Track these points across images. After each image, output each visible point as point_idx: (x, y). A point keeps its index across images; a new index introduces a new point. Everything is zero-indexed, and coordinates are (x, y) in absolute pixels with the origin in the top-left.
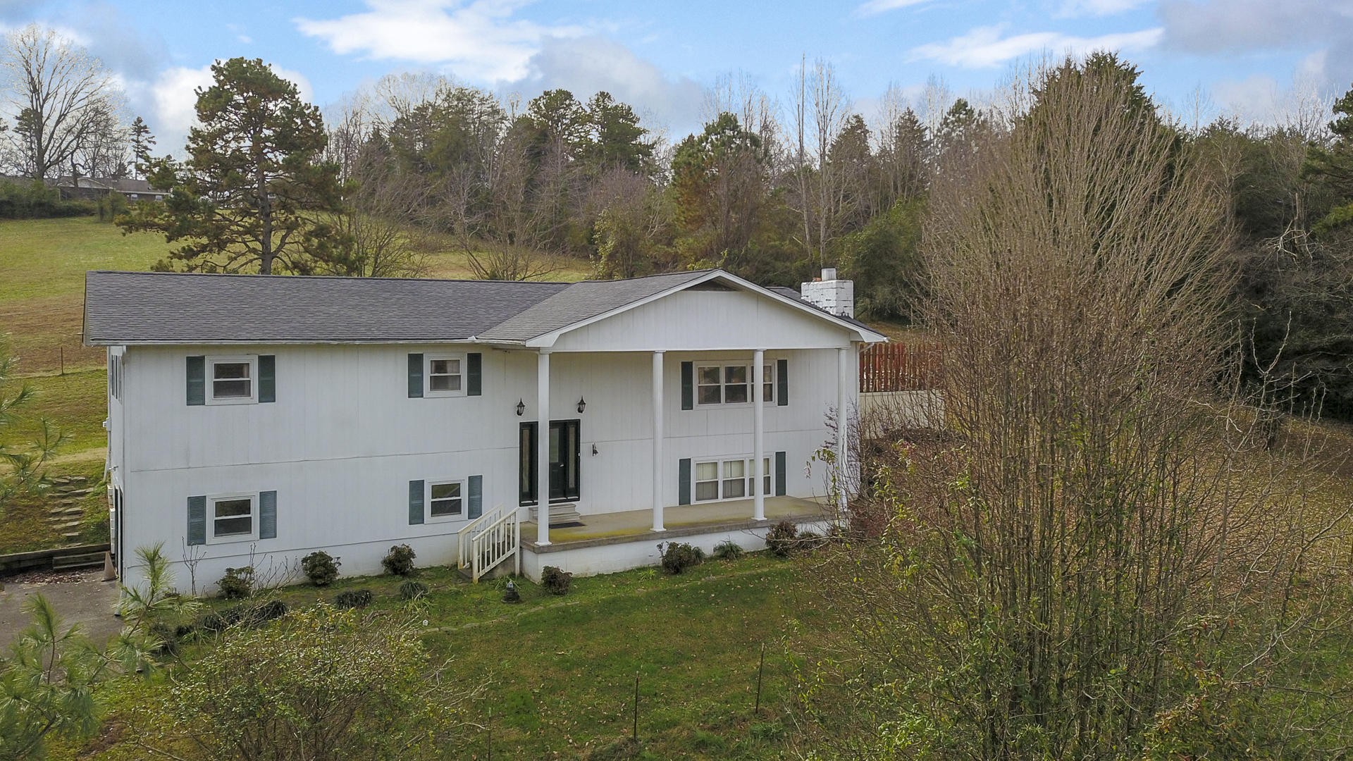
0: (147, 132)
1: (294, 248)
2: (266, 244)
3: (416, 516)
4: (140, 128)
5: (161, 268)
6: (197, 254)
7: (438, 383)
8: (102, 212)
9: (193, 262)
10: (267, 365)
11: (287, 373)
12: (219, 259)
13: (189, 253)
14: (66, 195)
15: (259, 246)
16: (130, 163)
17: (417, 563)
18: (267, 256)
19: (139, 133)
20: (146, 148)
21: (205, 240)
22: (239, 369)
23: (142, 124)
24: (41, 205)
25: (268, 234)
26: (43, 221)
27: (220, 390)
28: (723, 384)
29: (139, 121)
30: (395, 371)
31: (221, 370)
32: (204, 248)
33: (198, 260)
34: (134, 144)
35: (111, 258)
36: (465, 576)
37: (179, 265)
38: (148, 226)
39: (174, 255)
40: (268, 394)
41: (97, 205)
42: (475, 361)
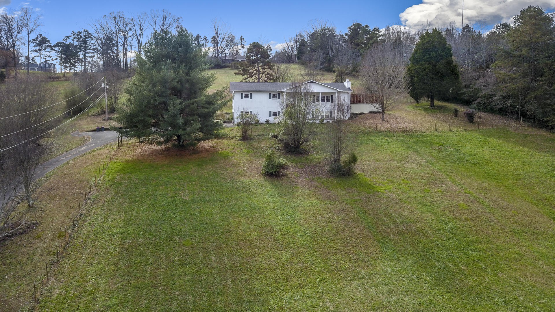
0: (244, 40)
1: (264, 78)
2: (259, 76)
3: (270, 116)
4: (242, 39)
5: (241, 81)
6: (247, 79)
7: (273, 97)
8: (232, 67)
9: (246, 80)
10: (251, 94)
11: (253, 95)
12: (250, 79)
13: (246, 79)
14: (224, 62)
15: (257, 77)
16: (239, 50)
17: (270, 122)
18: (259, 79)
19: (242, 40)
20: (244, 45)
21: (248, 76)
22: (248, 95)
23: (242, 38)
24: (218, 65)
25: (259, 75)
26: (219, 69)
27: (245, 97)
28: (325, 99)
29: (242, 37)
30: (268, 95)
31: (245, 95)
32: (248, 78)
33: (247, 80)
34: (240, 44)
35: (234, 79)
36: (275, 123)
37: (244, 81)
38: (239, 74)
39: (243, 79)
40: (251, 98)
41: (231, 65)
42: (279, 94)
